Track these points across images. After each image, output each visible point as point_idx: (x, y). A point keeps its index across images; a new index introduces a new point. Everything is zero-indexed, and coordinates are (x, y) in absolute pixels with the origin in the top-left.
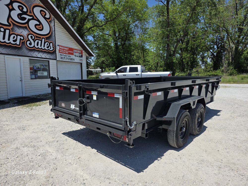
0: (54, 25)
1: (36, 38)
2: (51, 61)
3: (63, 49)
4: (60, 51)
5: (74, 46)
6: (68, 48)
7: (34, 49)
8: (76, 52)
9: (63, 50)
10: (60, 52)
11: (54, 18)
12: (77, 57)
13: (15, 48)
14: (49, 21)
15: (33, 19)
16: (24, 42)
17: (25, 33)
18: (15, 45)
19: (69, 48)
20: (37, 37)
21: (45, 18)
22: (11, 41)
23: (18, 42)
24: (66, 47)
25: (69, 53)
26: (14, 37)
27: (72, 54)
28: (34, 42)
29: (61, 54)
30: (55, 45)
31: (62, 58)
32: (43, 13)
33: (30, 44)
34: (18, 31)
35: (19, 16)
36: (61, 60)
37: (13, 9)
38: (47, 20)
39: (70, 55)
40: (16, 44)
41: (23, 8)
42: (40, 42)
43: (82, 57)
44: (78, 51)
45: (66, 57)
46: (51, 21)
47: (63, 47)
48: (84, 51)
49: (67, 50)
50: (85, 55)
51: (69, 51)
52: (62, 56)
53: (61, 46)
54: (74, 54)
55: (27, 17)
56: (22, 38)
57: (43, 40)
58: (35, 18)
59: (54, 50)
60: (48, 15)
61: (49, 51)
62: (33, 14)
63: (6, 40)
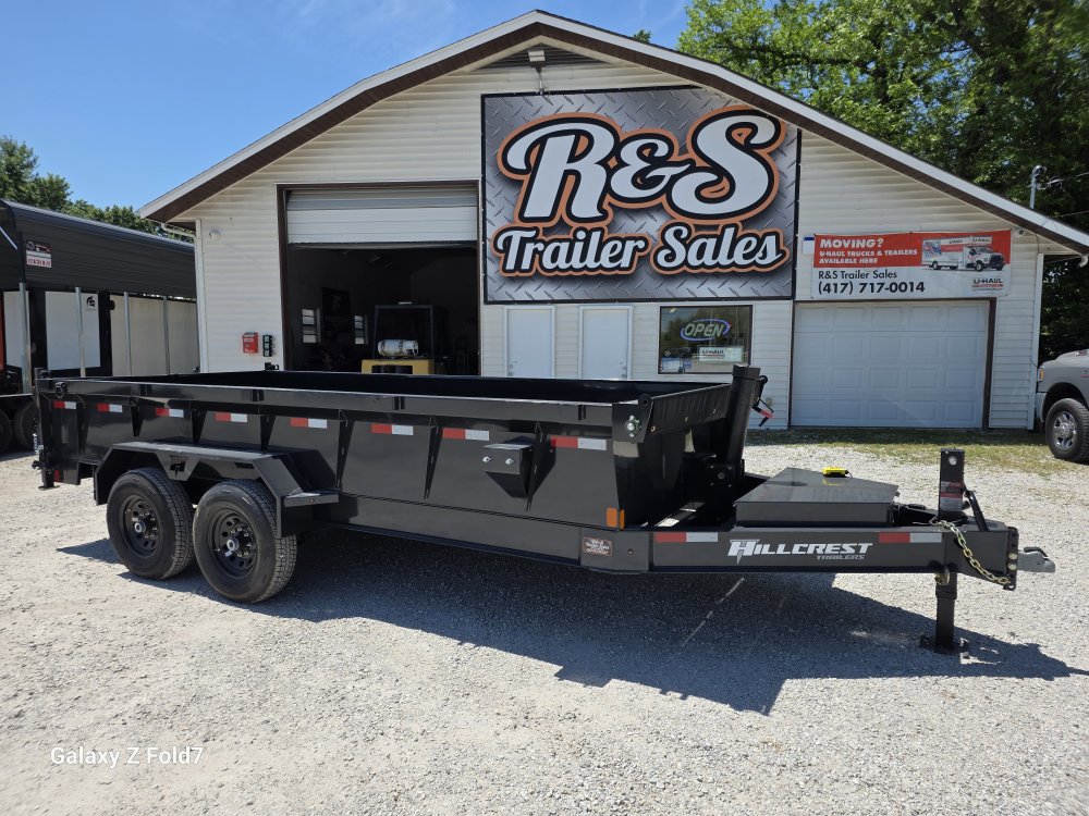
0: (798, 160)
1: (694, 234)
2: (759, 308)
3: (842, 248)
4: (822, 261)
5: (931, 220)
6: (876, 237)
7: (685, 273)
8: (941, 250)
9: (842, 254)
10: (817, 264)
11: (800, 133)
12: (950, 273)
13: (616, 278)
14: (770, 154)
15: (693, 169)
16: (649, 254)
17: (652, 225)
18: (617, 272)
19: (886, 238)
20: (698, 227)
21: (748, 148)
22: (605, 261)
23: (625, 262)
24: (867, 238)
25: (884, 261)
26: (615, 247)
27: (915, 261)
28: (687, 248)
29: (825, 270)
30: (796, 239)
31: (832, 287)
32: (740, 135)
33: (671, 257)
34: (629, 226)
35: (638, 180)
36: (825, 296)
37: (622, 164)
38: (757, 151)
39: (891, 269)
40: (618, 267)
41: (654, 147)
42: (711, 243)
43: (1000, 269)
44: (966, 241)
45: (856, 282)
46: (779, 150)
47: (846, 238)
48: (1021, 232)
49: (866, 249)
50: (1039, 251)
51: (882, 249)
52: (831, 281)
53: (826, 238)
54: (928, 259)
55: (667, 172)
56: (641, 244)
57: (729, 233)
58: (700, 163)
59: (786, 259)
60: (765, 131)
61: (754, 268)
62: (692, 154)
63: (590, 262)
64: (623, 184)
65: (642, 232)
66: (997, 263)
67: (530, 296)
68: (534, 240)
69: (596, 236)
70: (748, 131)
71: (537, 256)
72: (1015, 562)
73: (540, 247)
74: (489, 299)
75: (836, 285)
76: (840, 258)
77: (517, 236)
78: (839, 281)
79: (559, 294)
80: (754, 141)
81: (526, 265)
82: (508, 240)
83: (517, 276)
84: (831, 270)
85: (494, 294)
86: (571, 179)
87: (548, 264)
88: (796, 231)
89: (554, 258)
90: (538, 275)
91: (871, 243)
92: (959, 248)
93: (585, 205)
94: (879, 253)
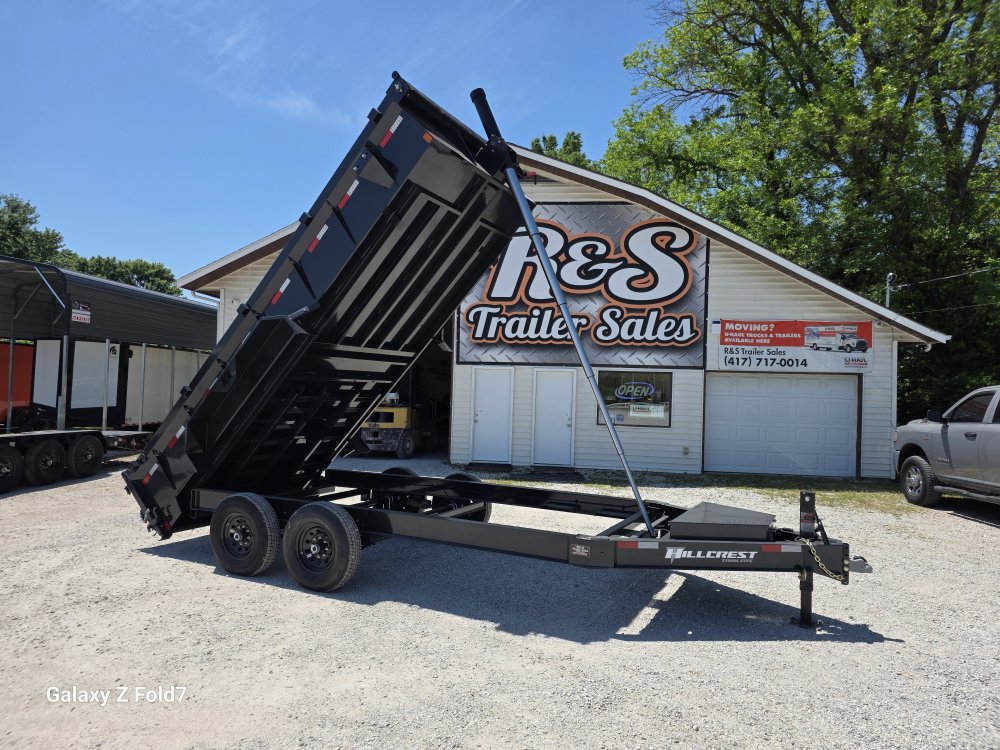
0: (707, 261)
1: (626, 315)
2: (677, 375)
3: (742, 331)
4: (726, 340)
5: (814, 312)
6: (768, 323)
7: (618, 345)
8: (819, 335)
9: (740, 335)
10: (722, 342)
11: (708, 241)
12: (825, 353)
13: (563, 347)
14: (685, 256)
15: (625, 265)
16: (590, 329)
17: (592, 307)
18: (564, 342)
19: (776, 324)
20: (629, 310)
21: (668, 251)
22: (555, 333)
24: (762, 323)
25: (775, 342)
26: (562, 324)
27: (799, 343)
28: (620, 325)
29: (729, 347)
30: (706, 322)
31: (735, 361)
32: (662, 241)
33: (607, 332)
34: (576, 307)
35: (583, 272)
36: (729, 367)
37: (569, 259)
38: (676, 254)
39: (781, 348)
40: (565, 339)
41: (595, 248)
42: (639, 323)
43: (864, 351)
44: (837, 328)
45: (754, 357)
46: (693, 253)
47: (745, 323)
48: (879, 324)
49: (761, 332)
50: (893, 338)
51: (774, 333)
52: (735, 356)
53: (730, 322)
54: (809, 341)
55: (605, 267)
56: (584, 321)
57: (654, 315)
58: (631, 261)
59: (697, 338)
60: (682, 239)
61: (673, 343)
62: (624, 254)
64: (570, 273)
65: (585, 312)
66: (863, 347)
67: (494, 359)
68: (498, 315)
69: (548, 314)
70: (668, 238)
71: (501, 328)
72: (848, 566)
73: (503, 320)
74: (461, 360)
75: (738, 359)
76: (740, 338)
77: (485, 311)
78: (740, 356)
79: (517, 357)
80: (673, 246)
81: (491, 334)
82: (478, 315)
83: (484, 343)
84: (734, 347)
85: (464, 356)
86: (530, 269)
87: (509, 333)
88: (706, 315)
89: (515, 329)
90: (501, 342)
91: (764, 328)
92: (833, 334)
93: (540, 289)
94: (771, 335)
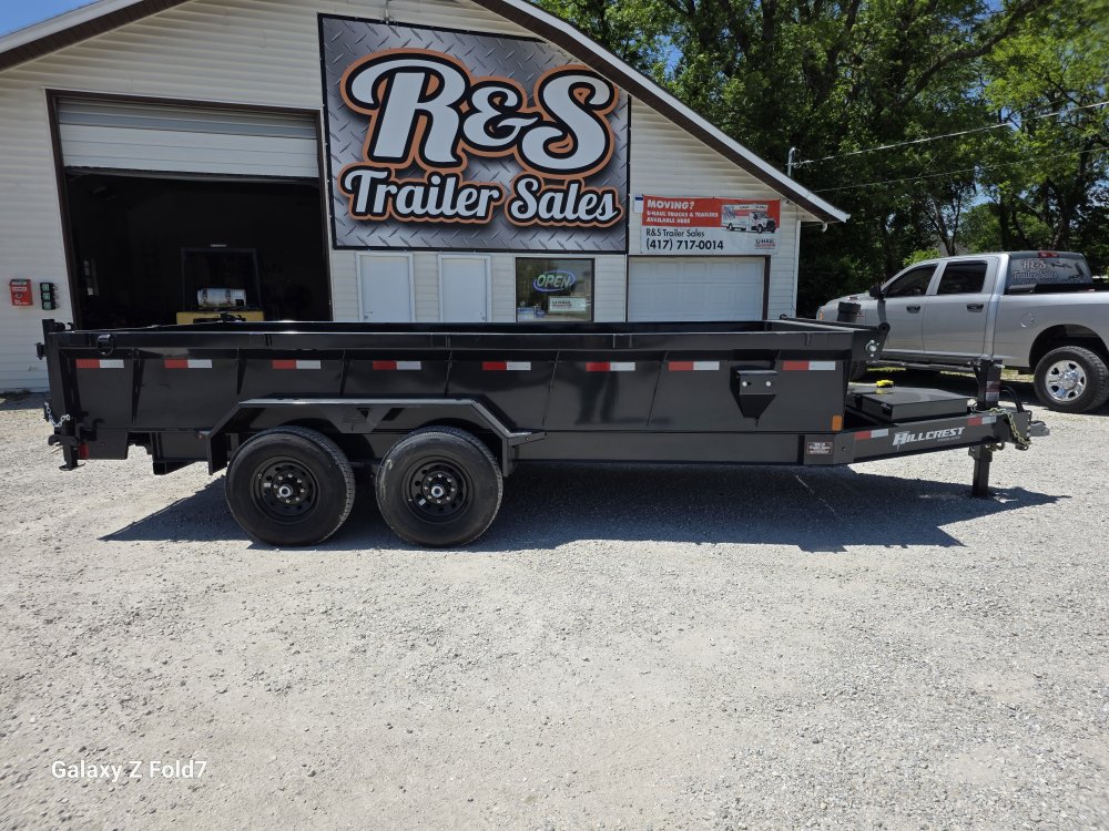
0: (629, 125)
1: (544, 188)
2: (600, 260)
3: (664, 209)
4: (648, 220)
5: (729, 188)
6: (689, 200)
7: (536, 225)
8: (734, 214)
9: (662, 214)
10: (645, 222)
11: (629, 99)
12: (741, 234)
13: (473, 227)
14: (606, 116)
15: (540, 123)
16: (503, 204)
17: (505, 175)
18: (473, 221)
19: (697, 201)
20: (548, 181)
21: (588, 108)
22: (461, 209)
23: (481, 211)
24: (682, 200)
25: (696, 222)
26: (470, 195)
27: (715, 223)
28: (538, 200)
29: (651, 228)
30: (628, 198)
31: (657, 244)
32: (581, 94)
33: (524, 209)
34: (484, 174)
35: (490, 128)
36: (652, 251)
37: (474, 110)
38: (596, 112)
39: (700, 229)
40: (474, 216)
41: (504, 97)
42: (559, 197)
43: (773, 231)
44: (752, 207)
45: (675, 239)
46: (613, 113)
47: (667, 200)
48: (788, 202)
49: (682, 210)
50: (797, 218)
51: (694, 211)
52: (656, 238)
53: (652, 198)
54: (726, 221)
55: (518, 123)
56: (495, 194)
57: (574, 187)
58: (547, 117)
59: (621, 216)
61: (595, 223)
62: (539, 108)
63: (446, 209)
64: (475, 129)
65: (496, 182)
66: (772, 227)
67: (385, 242)
68: (385, 181)
69: (451, 182)
70: (587, 92)
71: (390, 199)
72: (1029, 431)
73: (393, 189)
74: (338, 244)
75: (659, 241)
76: (662, 217)
77: (367, 176)
78: (662, 238)
79: (416, 239)
80: (592, 102)
81: (378, 208)
82: (357, 180)
83: (369, 220)
84: (656, 228)
85: (342, 238)
86: (423, 120)
87: (402, 207)
88: (628, 191)
89: (409, 202)
90: (391, 220)
91: (685, 206)
92: (745, 213)
93: (439, 148)
94: (691, 215)
